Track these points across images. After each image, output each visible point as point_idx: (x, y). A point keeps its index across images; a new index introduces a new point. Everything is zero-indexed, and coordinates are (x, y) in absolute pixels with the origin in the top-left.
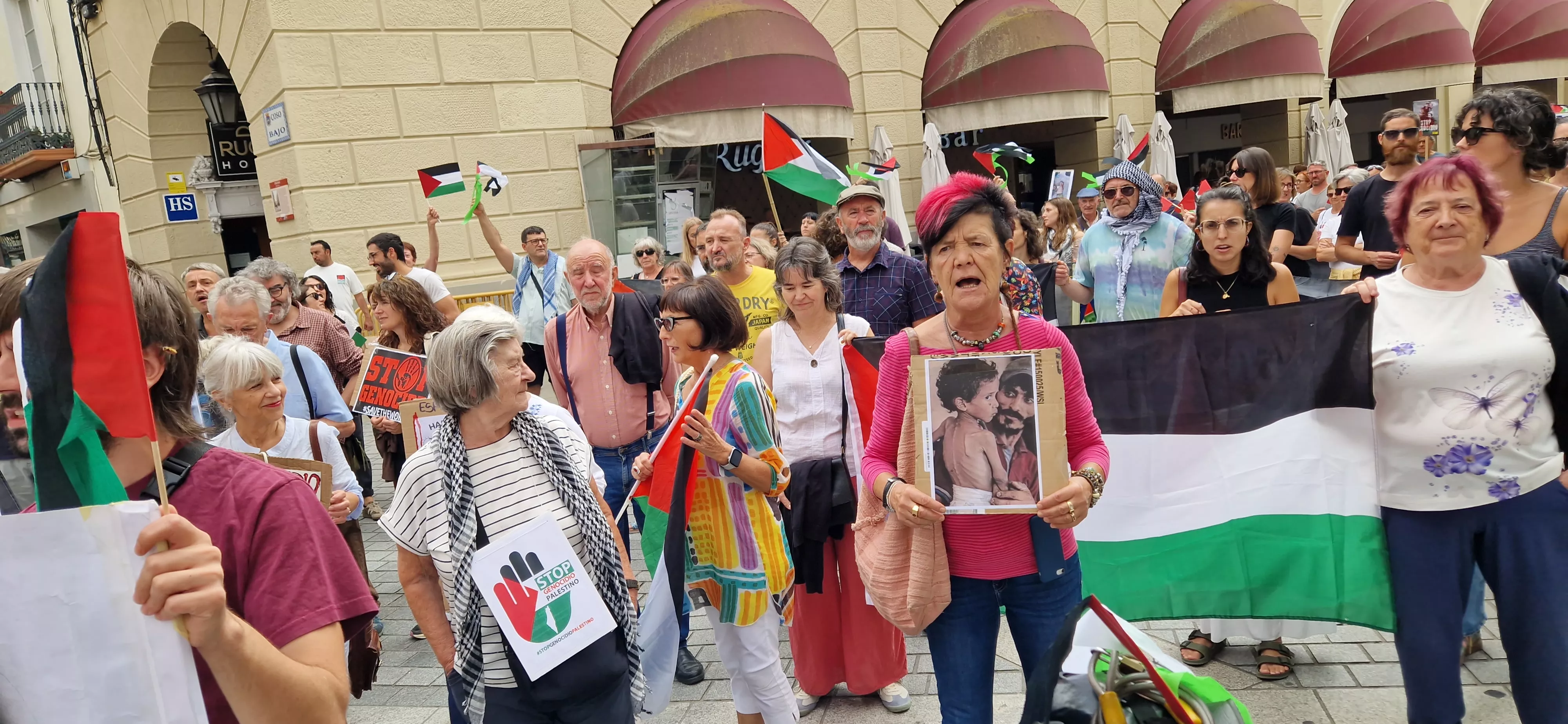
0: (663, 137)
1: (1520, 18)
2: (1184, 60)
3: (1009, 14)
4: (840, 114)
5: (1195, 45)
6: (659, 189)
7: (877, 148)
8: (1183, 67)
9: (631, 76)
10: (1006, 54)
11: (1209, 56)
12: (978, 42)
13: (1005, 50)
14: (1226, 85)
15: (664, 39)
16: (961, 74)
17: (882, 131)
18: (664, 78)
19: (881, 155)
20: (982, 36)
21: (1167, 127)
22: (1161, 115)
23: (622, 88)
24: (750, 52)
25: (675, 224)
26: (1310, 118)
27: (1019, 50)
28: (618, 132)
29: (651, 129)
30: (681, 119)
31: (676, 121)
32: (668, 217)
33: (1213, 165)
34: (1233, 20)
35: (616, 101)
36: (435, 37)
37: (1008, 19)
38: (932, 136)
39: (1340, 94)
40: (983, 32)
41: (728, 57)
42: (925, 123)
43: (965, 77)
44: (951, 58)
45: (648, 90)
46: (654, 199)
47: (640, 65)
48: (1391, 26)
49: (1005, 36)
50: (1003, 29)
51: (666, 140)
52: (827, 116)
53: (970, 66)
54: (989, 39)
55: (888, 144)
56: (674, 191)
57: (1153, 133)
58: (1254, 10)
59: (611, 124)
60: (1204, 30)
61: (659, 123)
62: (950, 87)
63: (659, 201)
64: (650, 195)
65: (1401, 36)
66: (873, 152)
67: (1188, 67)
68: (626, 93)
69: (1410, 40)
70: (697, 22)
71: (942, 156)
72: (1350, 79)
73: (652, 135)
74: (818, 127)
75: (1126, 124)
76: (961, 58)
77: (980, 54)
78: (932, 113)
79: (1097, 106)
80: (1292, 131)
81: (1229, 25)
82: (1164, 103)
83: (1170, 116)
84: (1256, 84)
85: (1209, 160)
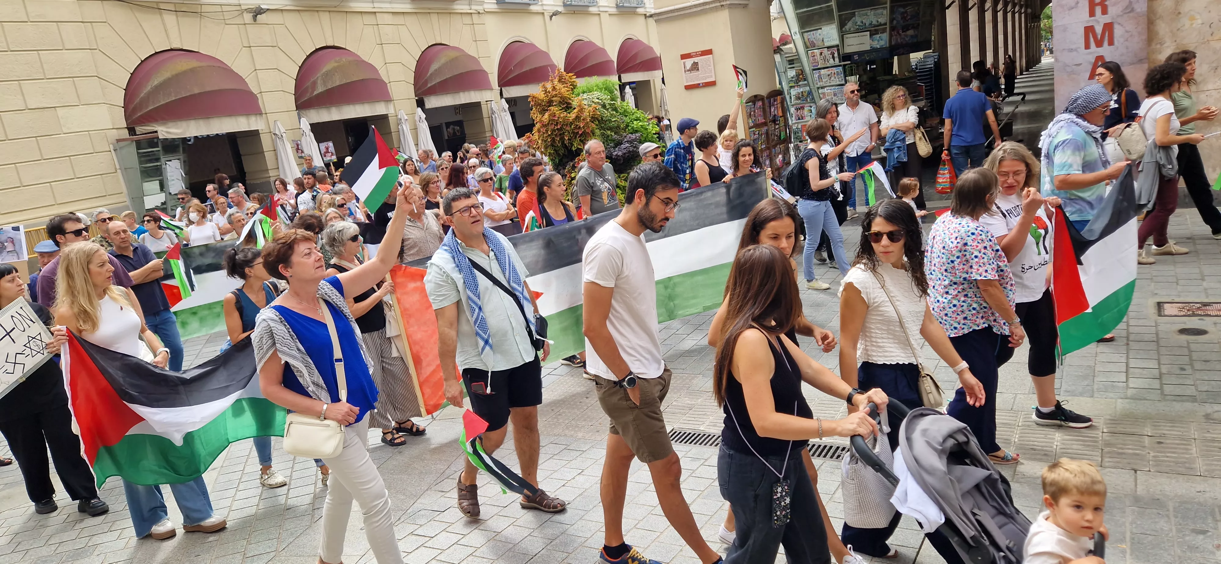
0: (164, 133)
1: (581, 56)
2: (426, 82)
3: (336, 62)
4: (258, 117)
5: (431, 74)
6: (163, 160)
7: (277, 132)
8: (427, 85)
9: (137, 100)
10: (338, 83)
11: (438, 80)
12: (322, 76)
13: (337, 81)
14: (448, 95)
15: (156, 81)
16: (315, 93)
17: (278, 123)
18: (160, 102)
19: (280, 136)
20: (324, 73)
21: (424, 116)
22: (419, 109)
23: (131, 106)
24: (208, 89)
25: (173, 178)
26: (492, 109)
27: (344, 81)
28: (131, 131)
29: (155, 129)
30: (174, 124)
31: (170, 124)
32: (169, 174)
33: (454, 129)
34: (447, 62)
35: (127, 114)
36: (20, 84)
37: (336, 64)
38: (305, 125)
39: (505, 96)
40: (324, 70)
41: (196, 91)
42: (300, 119)
43: (318, 94)
44: (309, 84)
45: (151, 108)
46: (161, 165)
47: (142, 95)
48: (521, 63)
49: (336, 74)
50: (335, 69)
51: (166, 134)
52: (253, 119)
53: (320, 89)
54: (328, 75)
55: (283, 130)
56: (170, 161)
57: (417, 119)
58: (456, 58)
59: (126, 126)
60: (434, 67)
61: (159, 126)
62: (310, 99)
63: (163, 166)
64: (158, 164)
65: (526, 68)
66: (274, 134)
67: (429, 85)
68: (135, 110)
69: (530, 70)
70: (174, 73)
71: (312, 135)
72: (507, 88)
73: (156, 132)
74: (249, 124)
75: (403, 115)
76: (314, 84)
77: (324, 83)
78: (303, 112)
79: (387, 108)
80: (485, 114)
81: (445, 65)
82: (420, 103)
83: (424, 110)
84: (461, 94)
85: (452, 127)
